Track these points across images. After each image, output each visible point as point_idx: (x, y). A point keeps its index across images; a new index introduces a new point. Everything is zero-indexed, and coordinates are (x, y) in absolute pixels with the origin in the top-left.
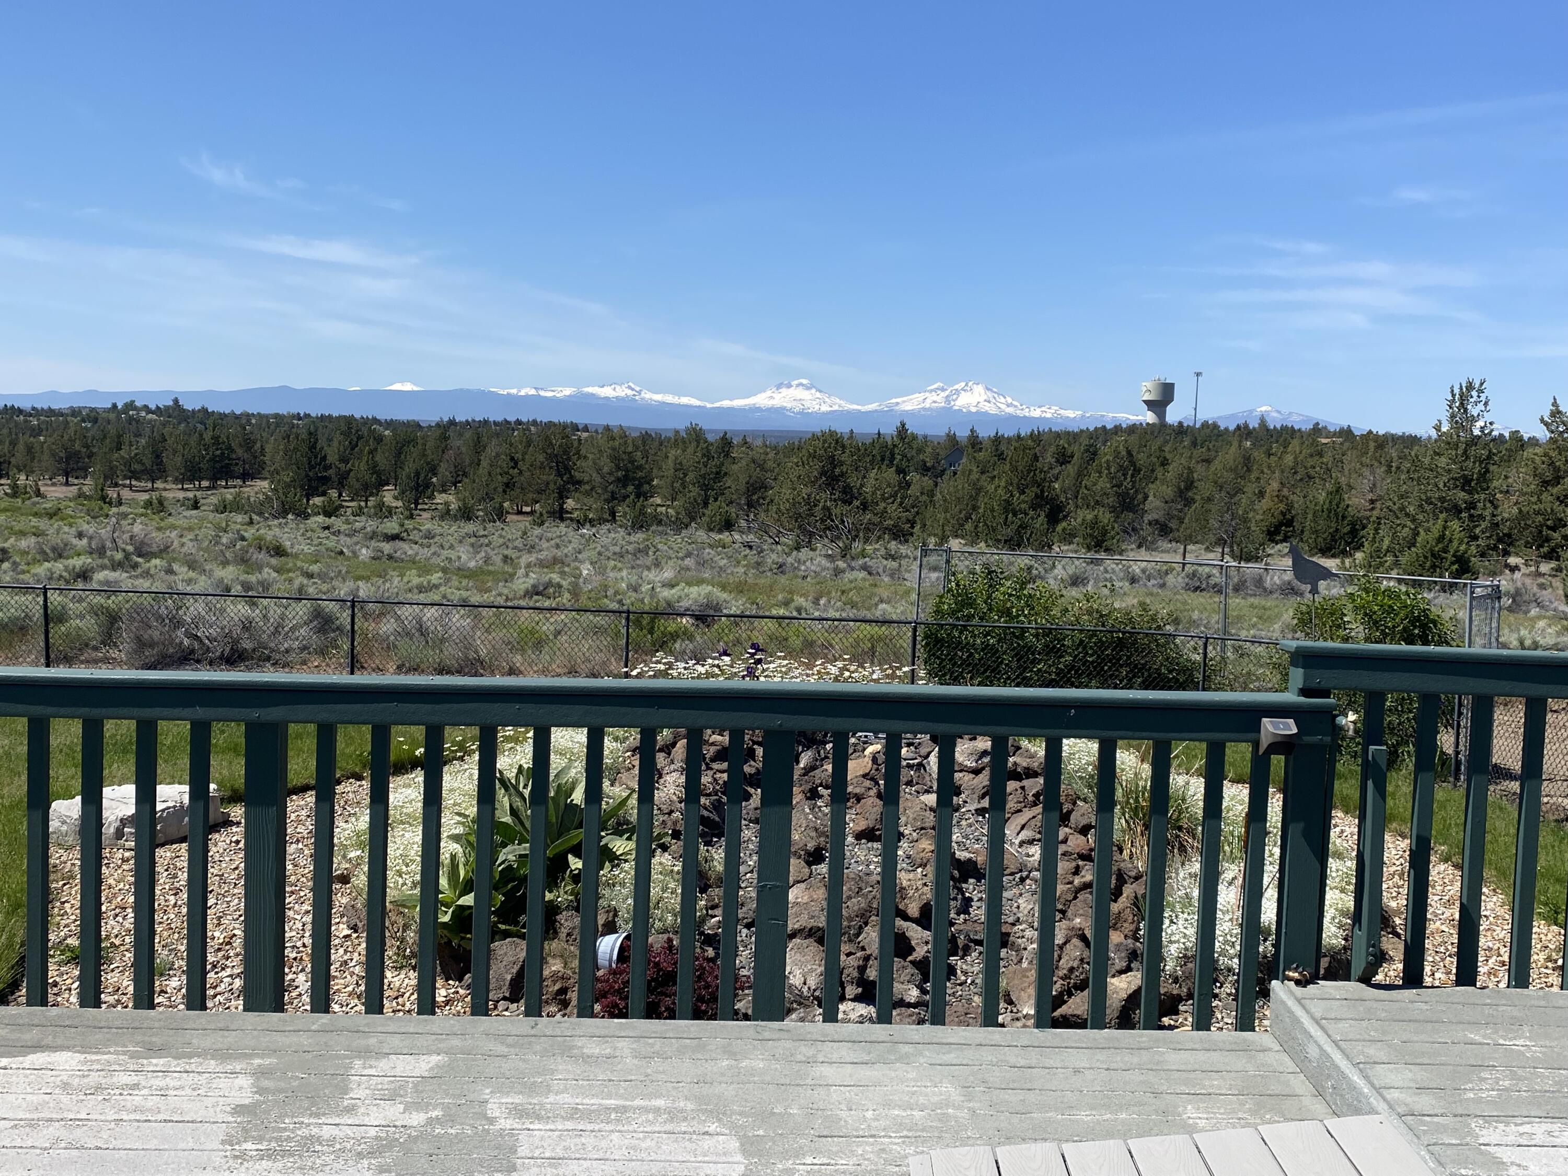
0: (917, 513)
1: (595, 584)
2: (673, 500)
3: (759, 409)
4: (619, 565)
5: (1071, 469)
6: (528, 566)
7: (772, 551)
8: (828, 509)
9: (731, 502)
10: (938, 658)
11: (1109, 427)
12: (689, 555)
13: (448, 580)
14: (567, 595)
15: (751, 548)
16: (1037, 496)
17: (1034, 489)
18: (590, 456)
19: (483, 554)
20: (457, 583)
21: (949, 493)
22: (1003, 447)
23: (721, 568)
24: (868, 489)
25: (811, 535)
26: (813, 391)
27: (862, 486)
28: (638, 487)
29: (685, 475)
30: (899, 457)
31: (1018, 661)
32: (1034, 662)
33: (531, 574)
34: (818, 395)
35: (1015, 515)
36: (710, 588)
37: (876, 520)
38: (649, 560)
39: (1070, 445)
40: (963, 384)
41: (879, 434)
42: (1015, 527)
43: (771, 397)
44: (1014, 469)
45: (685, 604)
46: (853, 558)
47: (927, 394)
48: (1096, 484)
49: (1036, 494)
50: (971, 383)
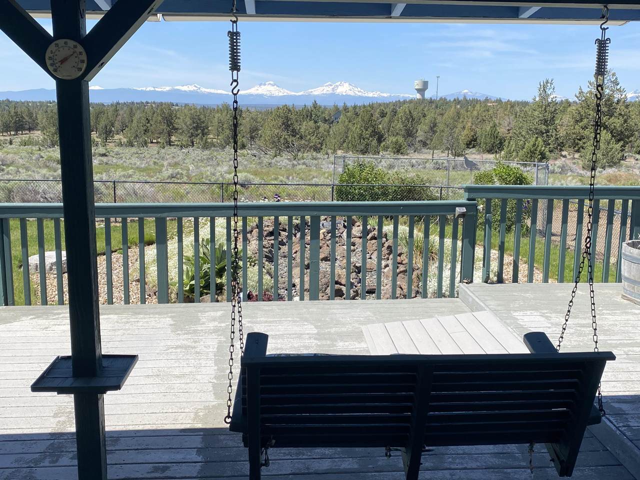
0: (323, 140)
1: (196, 173)
2: (218, 136)
3: (252, 95)
4: (203, 165)
5: (386, 119)
6: (167, 166)
7: (265, 157)
8: (286, 139)
9: (244, 137)
10: (342, 198)
11: (401, 100)
14: (185, 178)
15: (255, 156)
16: (372, 132)
17: (371, 128)
18: (181, 117)
20: (139, 174)
21: (336, 131)
22: (357, 110)
23: (245, 165)
24: (302, 130)
25: (280, 150)
26: (275, 87)
27: (300, 128)
28: (203, 131)
29: (223, 125)
30: (314, 116)
33: (169, 169)
34: (278, 88)
35: (364, 139)
36: (246, 173)
37: (307, 143)
39: (385, 109)
40: (339, 83)
41: (305, 106)
42: (364, 145)
43: (257, 90)
44: (363, 120)
46: (299, 160)
47: (324, 87)
48: (396, 126)
49: (372, 130)
50: (343, 83)
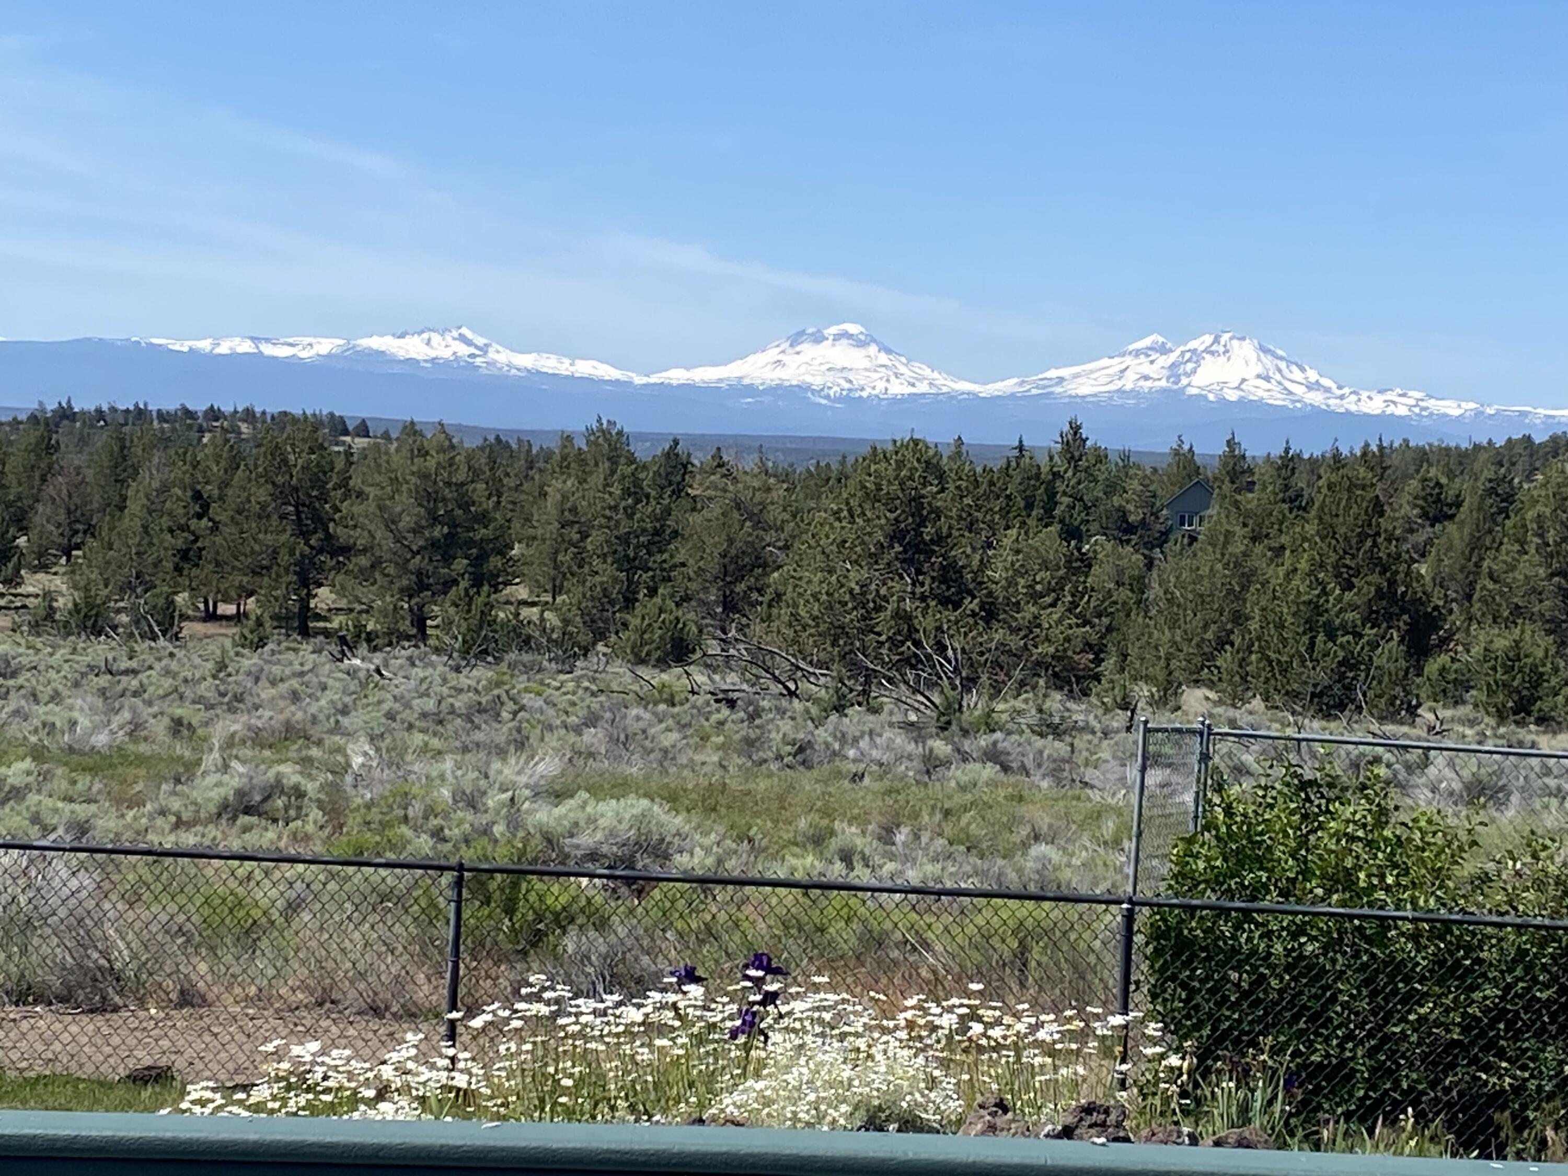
0: (1109, 629)
1: (378, 789)
2: (556, 591)
3: (750, 390)
4: (435, 743)
5: (1456, 533)
6: (230, 742)
7: (782, 712)
8: (907, 617)
9: (687, 598)
10: (1184, 985)
11: (1538, 439)
12: (592, 720)
13: (46, 776)
14: (315, 814)
15: (732, 704)
16: (1380, 594)
17: (1375, 578)
18: (372, 492)
19: (126, 715)
20: (64, 784)
21: (1180, 584)
22: (1300, 481)
23: (665, 751)
24: (997, 573)
25: (870, 676)
26: (873, 349)
27: (983, 565)
28: (479, 561)
29: (584, 536)
30: (1066, 500)
31: (1373, 994)
32: (1412, 999)
33: (234, 764)
34: (883, 358)
35: (1332, 637)
36: (645, 802)
37: (1015, 642)
38: (501, 733)
39: (1451, 478)
40: (1208, 339)
41: (1021, 448)
42: (1330, 663)
43: (779, 363)
44: (1328, 532)
45: (586, 840)
46: (965, 733)
47: (1128, 360)
48: (1512, 568)
49: (1379, 589)
50: (1225, 337)
